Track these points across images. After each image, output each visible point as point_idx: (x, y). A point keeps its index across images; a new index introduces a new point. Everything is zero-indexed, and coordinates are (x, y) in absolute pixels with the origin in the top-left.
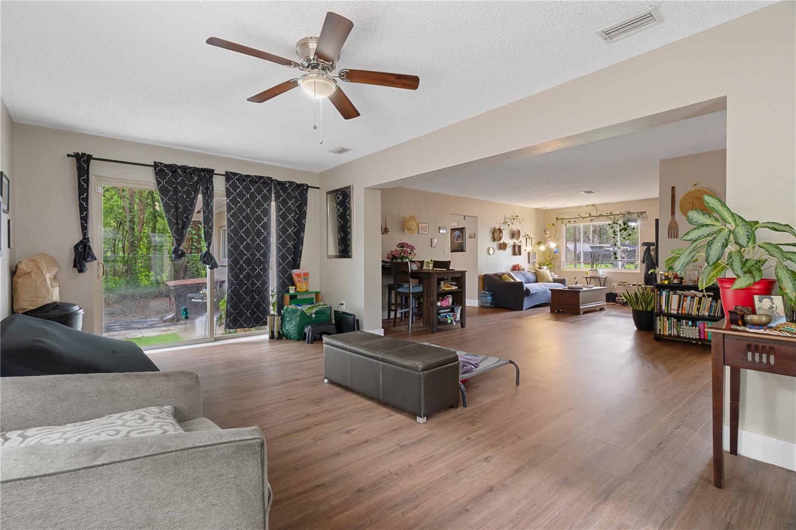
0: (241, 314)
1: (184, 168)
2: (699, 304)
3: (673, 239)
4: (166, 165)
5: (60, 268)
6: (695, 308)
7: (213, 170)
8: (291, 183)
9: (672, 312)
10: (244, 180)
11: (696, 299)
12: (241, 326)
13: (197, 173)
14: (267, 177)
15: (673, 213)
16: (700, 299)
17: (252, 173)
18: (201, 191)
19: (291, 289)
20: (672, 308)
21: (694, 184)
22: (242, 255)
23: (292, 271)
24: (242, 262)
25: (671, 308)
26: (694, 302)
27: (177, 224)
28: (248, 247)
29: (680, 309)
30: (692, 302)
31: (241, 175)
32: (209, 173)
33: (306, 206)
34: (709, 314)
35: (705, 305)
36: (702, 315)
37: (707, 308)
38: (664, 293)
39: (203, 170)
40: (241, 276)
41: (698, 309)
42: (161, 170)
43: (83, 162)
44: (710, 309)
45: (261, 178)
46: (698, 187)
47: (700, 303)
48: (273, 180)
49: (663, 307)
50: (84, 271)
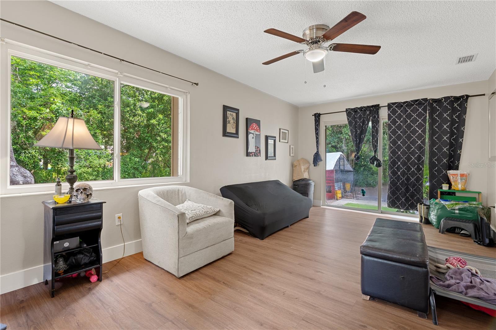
0: (398, 199)
1: (361, 109)
4: (352, 109)
5: (310, 164)
7: (379, 105)
8: (447, 98)
10: (402, 106)
12: (398, 207)
13: (368, 109)
14: (422, 99)
17: (409, 99)
18: (371, 119)
19: (444, 186)
22: (399, 158)
23: (448, 172)
24: (399, 163)
27: (357, 141)
28: (404, 153)
31: (399, 103)
32: (376, 108)
33: (465, 114)
39: (372, 106)
40: (399, 173)
42: (349, 112)
43: (317, 117)
45: (416, 101)
48: (428, 100)
50: (317, 166)
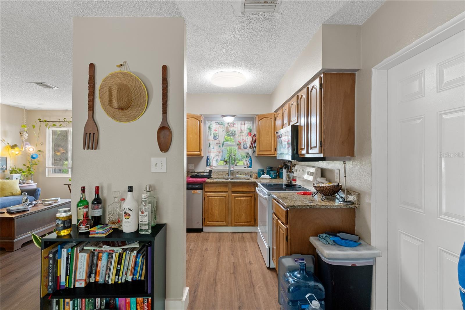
2: (118, 264)
3: (90, 150)
6: (113, 271)
9: (78, 285)
11: (115, 256)
15: (91, 108)
16: (121, 255)
20: (77, 278)
21: (119, 64)
25: (75, 279)
26: (111, 261)
29: (93, 275)
30: (109, 262)
34: (133, 278)
35: (126, 265)
36: (123, 281)
37: (130, 268)
38: (64, 253)
41: (118, 273)
44: (135, 270)
46: (123, 69)
47: (119, 262)
49: (63, 279)
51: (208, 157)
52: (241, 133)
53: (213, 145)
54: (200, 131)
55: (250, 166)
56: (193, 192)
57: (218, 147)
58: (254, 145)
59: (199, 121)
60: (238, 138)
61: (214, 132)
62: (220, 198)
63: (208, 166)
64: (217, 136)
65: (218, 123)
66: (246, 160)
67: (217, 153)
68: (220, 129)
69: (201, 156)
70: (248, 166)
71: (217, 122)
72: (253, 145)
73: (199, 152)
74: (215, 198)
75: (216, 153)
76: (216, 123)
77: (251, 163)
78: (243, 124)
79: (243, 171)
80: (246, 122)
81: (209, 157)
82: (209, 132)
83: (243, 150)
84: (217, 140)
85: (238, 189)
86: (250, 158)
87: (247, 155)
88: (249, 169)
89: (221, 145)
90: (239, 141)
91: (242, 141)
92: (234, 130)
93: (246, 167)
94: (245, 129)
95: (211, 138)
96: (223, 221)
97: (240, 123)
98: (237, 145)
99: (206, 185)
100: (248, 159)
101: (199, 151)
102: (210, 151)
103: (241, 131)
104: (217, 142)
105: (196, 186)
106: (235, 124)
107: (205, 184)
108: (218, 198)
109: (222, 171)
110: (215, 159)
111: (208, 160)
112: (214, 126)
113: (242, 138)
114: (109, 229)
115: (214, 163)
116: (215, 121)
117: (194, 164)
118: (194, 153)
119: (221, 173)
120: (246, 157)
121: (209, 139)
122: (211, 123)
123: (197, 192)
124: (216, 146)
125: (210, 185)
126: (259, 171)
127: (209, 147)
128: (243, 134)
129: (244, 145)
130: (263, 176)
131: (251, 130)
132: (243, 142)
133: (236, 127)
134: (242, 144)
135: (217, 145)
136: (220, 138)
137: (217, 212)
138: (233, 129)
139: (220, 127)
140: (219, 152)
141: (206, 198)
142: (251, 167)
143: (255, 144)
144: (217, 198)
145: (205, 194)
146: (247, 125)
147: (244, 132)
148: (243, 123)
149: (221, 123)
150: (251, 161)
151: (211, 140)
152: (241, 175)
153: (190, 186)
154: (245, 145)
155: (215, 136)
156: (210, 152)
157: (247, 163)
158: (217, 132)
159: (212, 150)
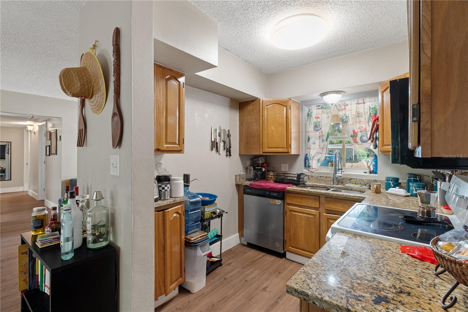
51: (306, 155)
52: (357, 118)
53: (313, 139)
54: (286, 120)
55: (374, 171)
56: (271, 201)
57: (321, 141)
58: (375, 135)
59: (286, 106)
60: (352, 125)
61: (315, 120)
62: (307, 215)
63: (306, 167)
64: (320, 125)
65: (320, 107)
66: (367, 160)
67: (320, 151)
68: (323, 115)
69: (290, 154)
70: (370, 170)
71: (319, 105)
72: (373, 136)
73: (286, 149)
74: (300, 214)
75: (317, 150)
76: (318, 107)
77: (376, 166)
78: (362, 103)
79: (360, 178)
80: (367, 100)
81: (308, 155)
82: (307, 120)
83: (360, 144)
84: (320, 130)
85: (335, 207)
86: (373, 158)
87: (369, 153)
88: (373, 175)
89: (325, 138)
90: (354, 131)
91: (359, 130)
92: (345, 114)
93: (368, 171)
94: (365, 111)
95: (311, 128)
96: (311, 251)
97: (356, 101)
98: (351, 136)
99: (287, 194)
100: (371, 159)
101: (285, 147)
102: (309, 147)
103: (358, 115)
104: (320, 135)
105: (275, 194)
106: (347, 105)
107: (287, 192)
108: (305, 215)
109: (325, 176)
110: (316, 158)
111: (306, 159)
112: (315, 112)
113: (358, 126)
114: (52, 239)
115: (314, 164)
116: (316, 105)
117: (288, 164)
118: (277, 150)
119: (324, 178)
120: (368, 156)
121: (308, 131)
122: (311, 108)
123: (276, 203)
124: (318, 140)
125: (293, 195)
126: (387, 180)
127: (308, 142)
128: (362, 119)
129: (361, 136)
130: (392, 190)
131: (377, 112)
132: (361, 132)
133: (350, 108)
134: (359, 135)
135: (320, 139)
136: (323, 129)
137: (303, 236)
138: (344, 112)
139: (324, 112)
140: (323, 148)
141: (288, 213)
142: (376, 173)
143: (377, 133)
144: (302, 215)
145: (287, 206)
146: (369, 103)
147: (364, 116)
148: (361, 101)
149: (324, 106)
150: (376, 162)
151: (311, 132)
152: (355, 184)
153: (267, 193)
154: (364, 136)
155: (316, 125)
156: (310, 149)
157: (369, 165)
158: (319, 120)
159: (312, 146)
